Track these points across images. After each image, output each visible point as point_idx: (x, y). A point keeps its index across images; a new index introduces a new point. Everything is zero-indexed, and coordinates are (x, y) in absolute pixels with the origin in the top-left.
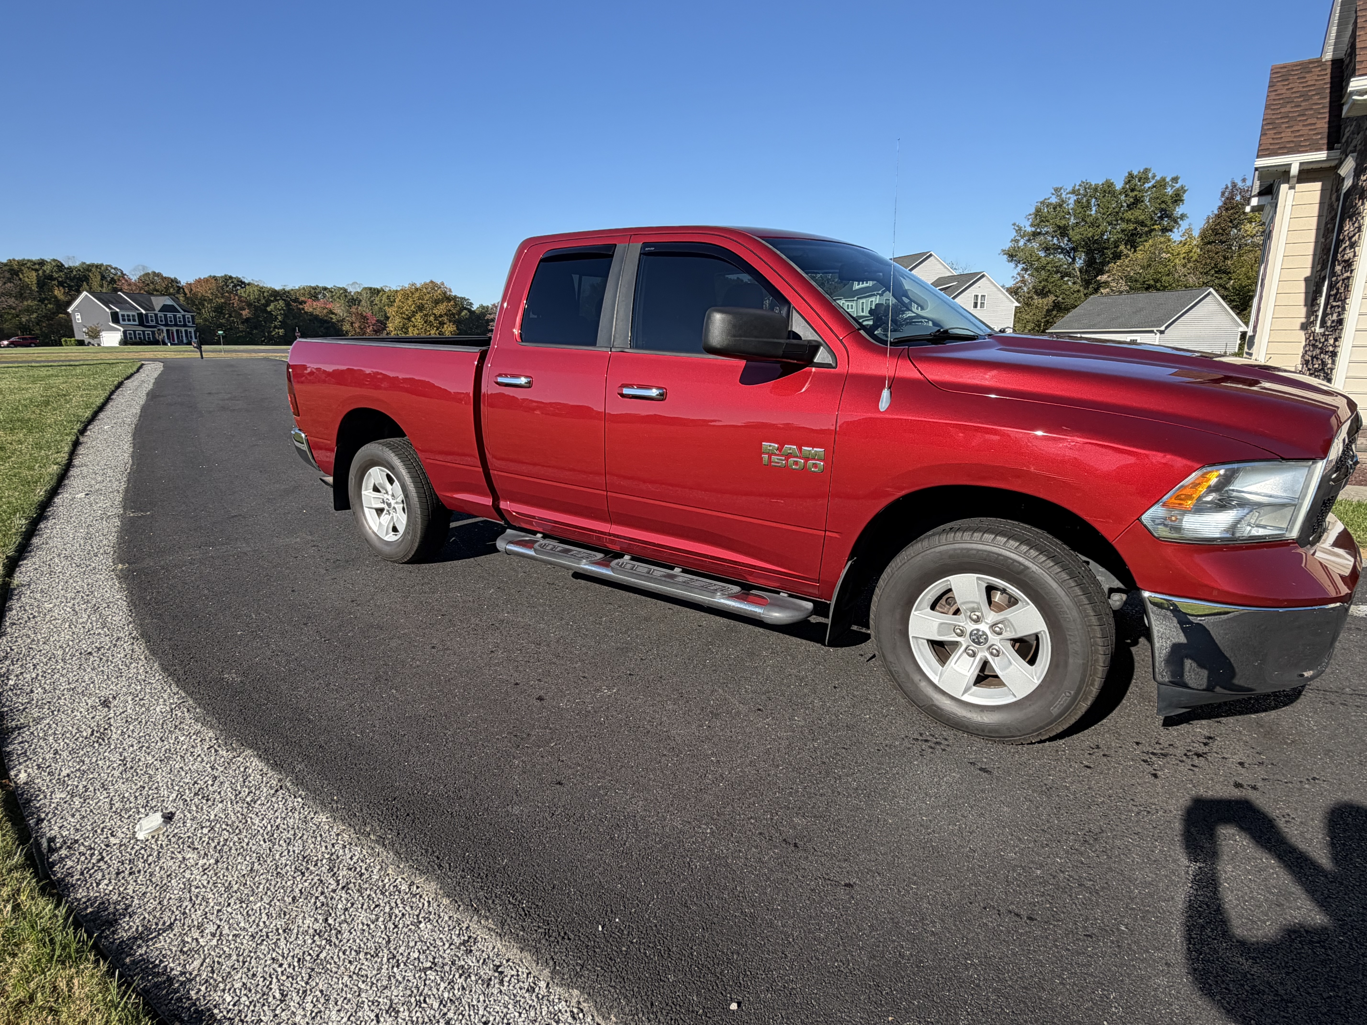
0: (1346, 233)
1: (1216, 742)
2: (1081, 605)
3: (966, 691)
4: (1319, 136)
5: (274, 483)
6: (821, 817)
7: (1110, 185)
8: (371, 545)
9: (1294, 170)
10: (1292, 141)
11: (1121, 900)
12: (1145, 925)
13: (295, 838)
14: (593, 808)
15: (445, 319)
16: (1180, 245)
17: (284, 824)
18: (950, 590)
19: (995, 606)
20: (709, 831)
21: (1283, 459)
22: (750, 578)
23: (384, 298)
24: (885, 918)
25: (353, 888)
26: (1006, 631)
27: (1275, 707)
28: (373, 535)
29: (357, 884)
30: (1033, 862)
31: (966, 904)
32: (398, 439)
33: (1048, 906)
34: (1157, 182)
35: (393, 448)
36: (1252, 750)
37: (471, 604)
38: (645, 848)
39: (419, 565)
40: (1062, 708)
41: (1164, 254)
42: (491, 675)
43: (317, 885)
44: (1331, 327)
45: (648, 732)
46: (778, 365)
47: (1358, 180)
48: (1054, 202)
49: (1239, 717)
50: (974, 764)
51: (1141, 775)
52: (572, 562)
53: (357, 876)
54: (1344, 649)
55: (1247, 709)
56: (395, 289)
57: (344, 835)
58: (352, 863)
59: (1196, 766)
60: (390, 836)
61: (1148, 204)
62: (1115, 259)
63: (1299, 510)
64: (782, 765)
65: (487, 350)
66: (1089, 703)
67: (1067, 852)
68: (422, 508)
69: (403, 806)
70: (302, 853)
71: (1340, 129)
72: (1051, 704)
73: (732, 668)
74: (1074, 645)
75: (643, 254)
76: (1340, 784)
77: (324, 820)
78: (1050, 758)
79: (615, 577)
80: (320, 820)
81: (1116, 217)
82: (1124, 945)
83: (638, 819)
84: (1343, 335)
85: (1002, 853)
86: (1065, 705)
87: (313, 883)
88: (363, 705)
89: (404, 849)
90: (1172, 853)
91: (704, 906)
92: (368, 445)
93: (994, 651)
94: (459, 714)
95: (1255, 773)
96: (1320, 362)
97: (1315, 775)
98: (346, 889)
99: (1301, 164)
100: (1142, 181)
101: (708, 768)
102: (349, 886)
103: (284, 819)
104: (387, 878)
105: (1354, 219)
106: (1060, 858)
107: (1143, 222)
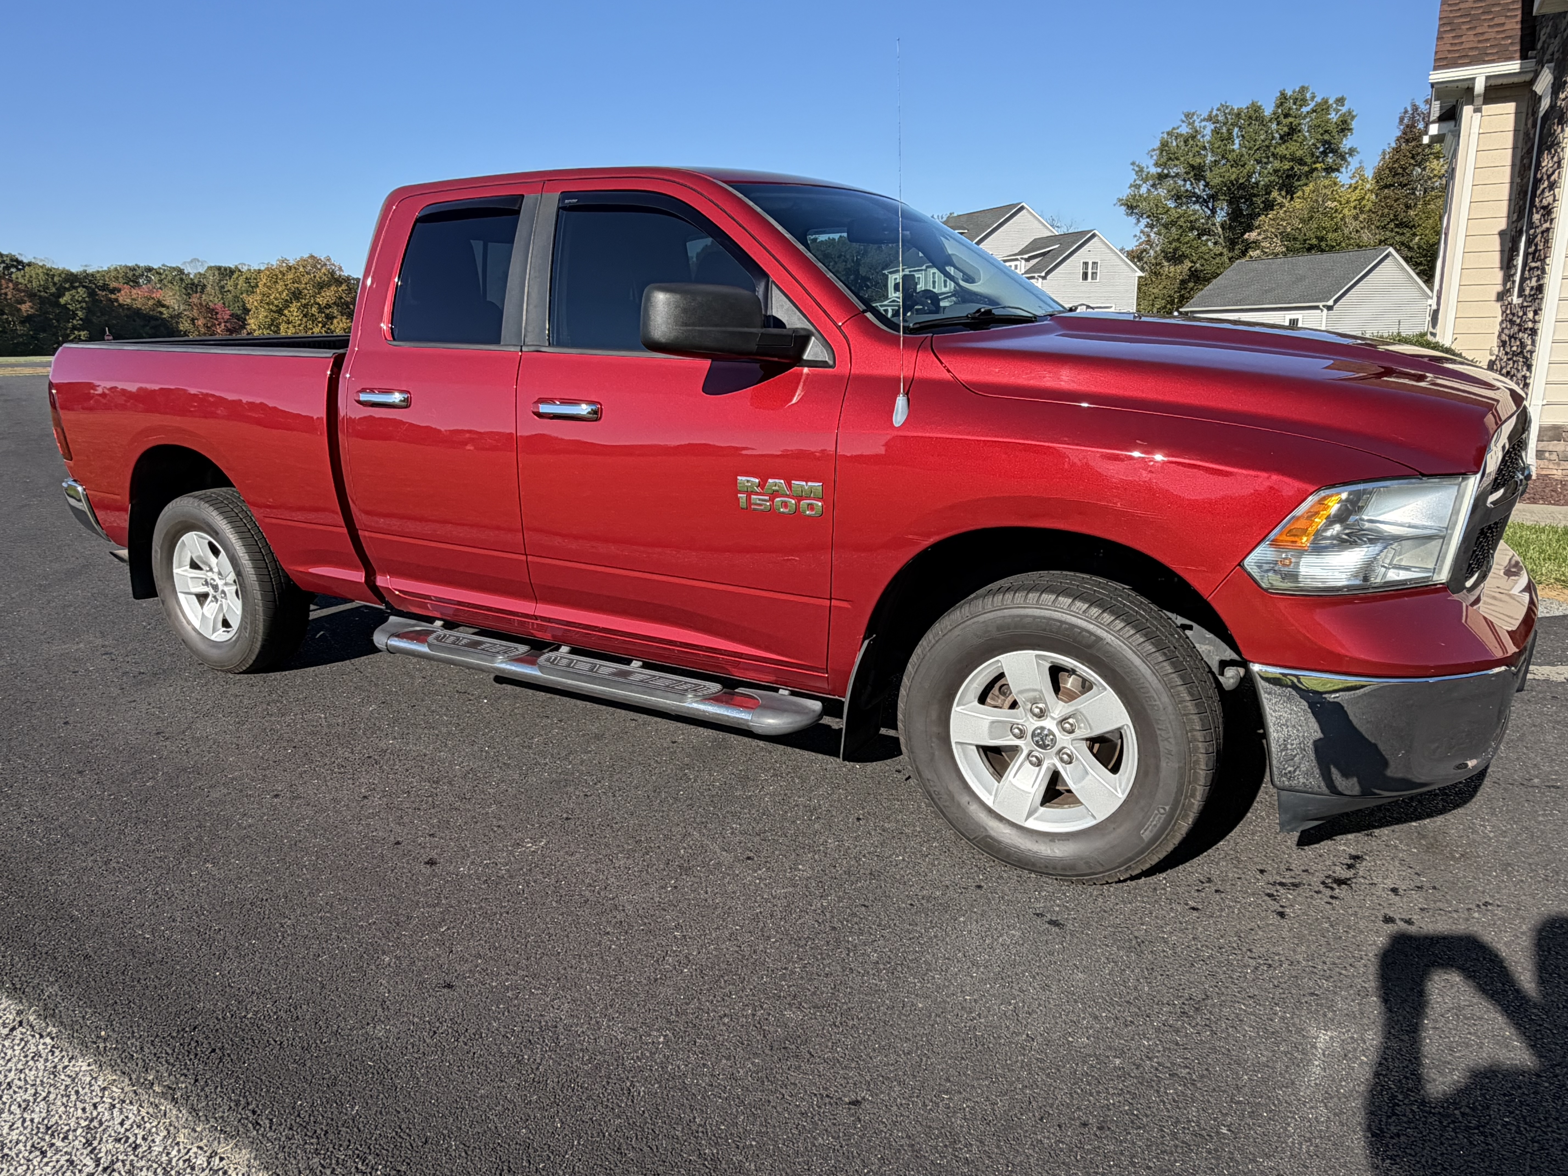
0: (1544, 170)
1: (1364, 863)
2: (1172, 687)
3: (1030, 814)
4: (1510, 41)
5: (51, 561)
6: (823, 1007)
7: (1256, 109)
8: (191, 649)
9: (1480, 86)
10: (1477, 48)
11: (1224, 1091)
12: (1254, 1124)
13: (35, 1100)
14: (496, 1019)
15: (335, 311)
16: (1350, 191)
17: (20, 1079)
18: (1002, 675)
19: (1065, 694)
20: (662, 1039)
21: (1424, 475)
22: (734, 670)
23: (241, 282)
24: (902, 1146)
25: (121, 1169)
26: (1080, 728)
27: (1442, 811)
28: (193, 633)
29: (128, 1163)
30: (1110, 1048)
31: (1015, 1115)
32: (223, 489)
33: (1127, 1108)
34: (1318, 105)
35: (216, 504)
36: (1409, 871)
37: (340, 729)
38: (566, 1073)
39: (265, 675)
40: (1155, 830)
41: (1329, 203)
42: (359, 833)
43: (64, 1169)
44: (1530, 295)
45: (586, 902)
46: (758, 365)
47: (1557, 98)
48: (1184, 132)
49: (1396, 826)
50: (1042, 915)
51: (1263, 914)
52: (482, 660)
53: (129, 1149)
54: (1535, 726)
55: (1406, 815)
56: (257, 268)
57: (114, 1089)
58: (123, 1130)
59: (1336, 898)
60: (183, 1086)
61: (1307, 134)
62: (1266, 210)
63: (1449, 544)
64: (775, 936)
65: (345, 354)
66: (1190, 821)
67: (1158, 1030)
68: (262, 589)
69: (207, 1038)
70: (46, 1122)
71: (1535, 31)
72: (1141, 826)
73: (716, 800)
74: (1166, 743)
75: (562, 208)
76: (1518, 909)
77: (83, 1069)
78: (1145, 899)
79: (545, 679)
80: (77, 1069)
81: (1266, 152)
82: (1224, 1154)
83: (560, 1028)
84: (1543, 307)
85: (1070, 1039)
86: (1158, 825)
87: (58, 1167)
88: (159, 889)
89: (204, 1104)
90: (1297, 1021)
91: (646, 1149)
92: (178, 499)
93: (1065, 757)
94: (306, 892)
95: (1411, 902)
96: (1518, 343)
97: (1488, 899)
98: (109, 1171)
99: (1488, 78)
100: (1298, 103)
101: (669, 948)
102: (115, 1167)
103: (21, 1071)
104: (176, 1148)
105: (1553, 152)
106: (1149, 1039)
107: (1301, 159)
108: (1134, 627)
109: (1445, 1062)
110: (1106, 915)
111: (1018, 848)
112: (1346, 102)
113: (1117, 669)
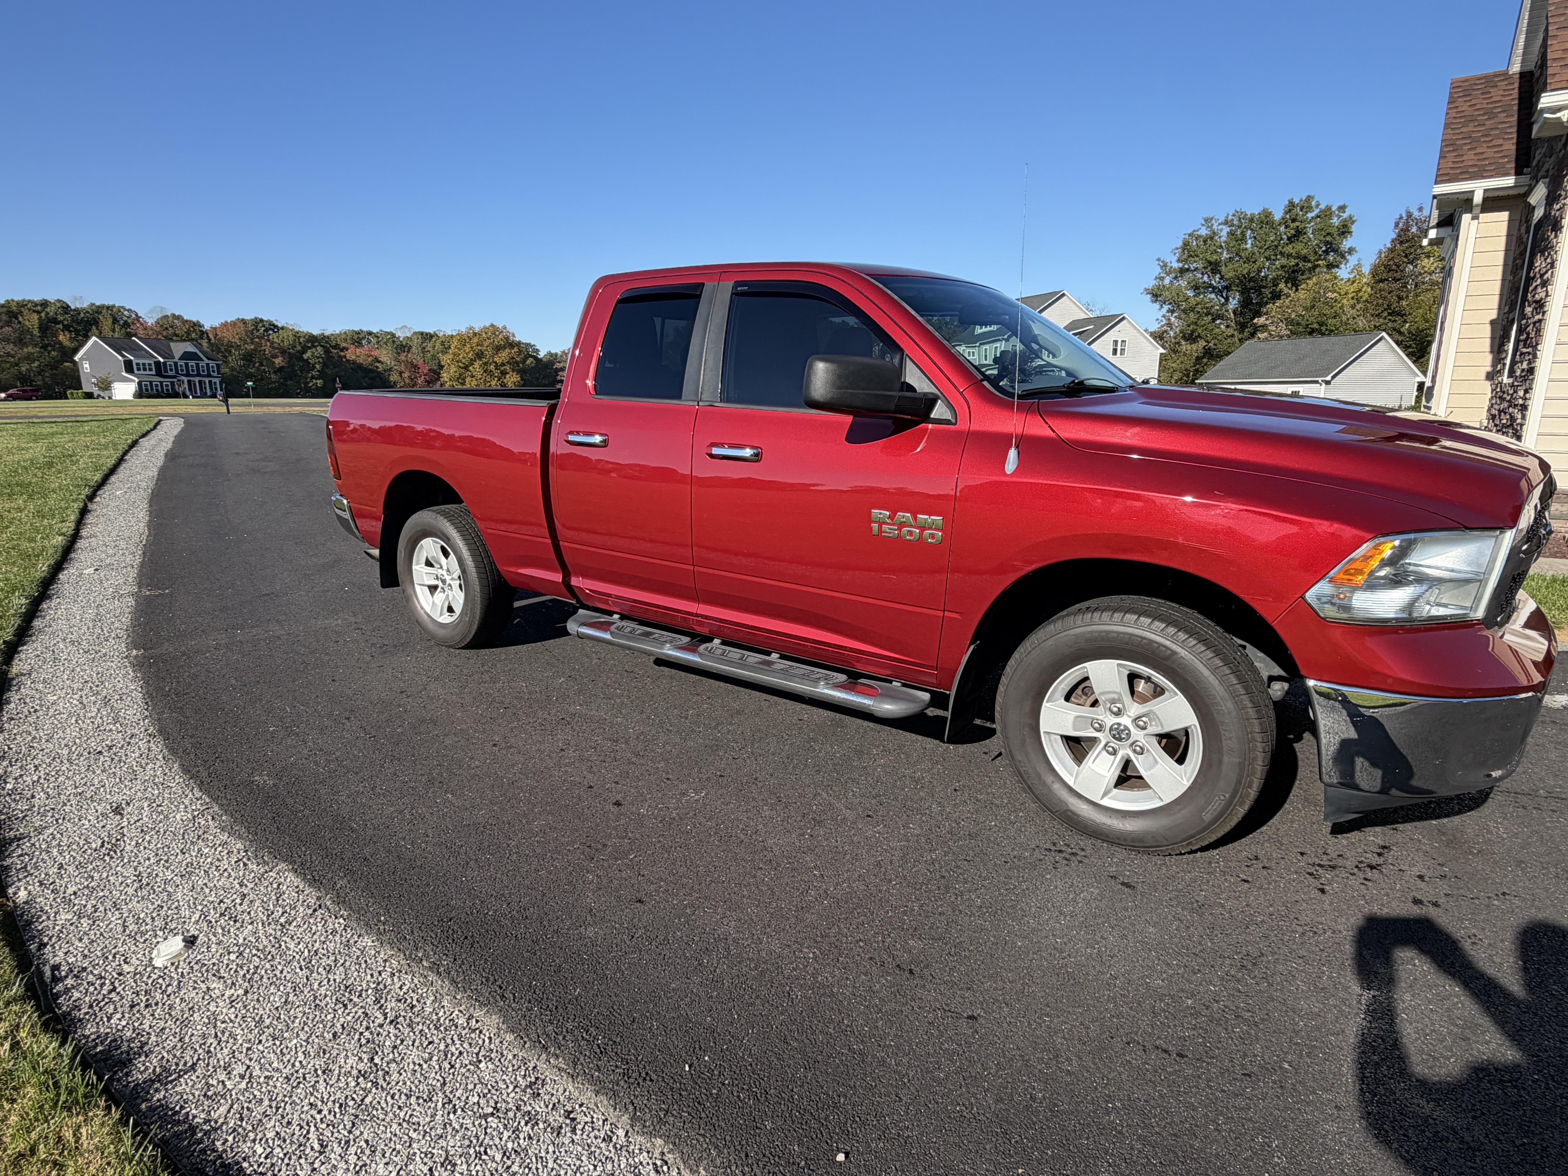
0: (1537, 270)
1: (1392, 852)
2: (1237, 696)
3: (1105, 794)
4: (1506, 160)
5: (311, 557)
6: (940, 939)
7: (1267, 214)
8: (423, 628)
9: (1478, 198)
10: (1476, 165)
11: (1284, 1033)
12: (1312, 1063)
13: (336, 965)
14: (679, 930)
15: (508, 368)
16: (1348, 284)
17: (323, 948)
18: (1087, 679)
19: (1138, 697)
20: (811, 956)
21: (1467, 528)
22: (857, 665)
23: (438, 344)
24: (1014, 1055)
25: (403, 1022)
26: (1151, 725)
27: (1459, 812)
28: (426, 617)
29: (408, 1018)
30: (1183, 990)
31: (1106, 1038)
32: (454, 506)
33: (1200, 1040)
34: (1321, 211)
35: (448, 516)
36: (1433, 861)
37: (538, 695)
38: (738, 976)
39: (477, 651)
40: (1215, 813)
41: (1330, 294)
42: (560, 777)
43: (361, 1019)
44: (1521, 376)
45: (741, 842)
46: (890, 422)
47: (1550, 208)
48: (1204, 234)
49: (1418, 823)
50: (1116, 878)
51: (1306, 890)
52: (654, 647)
53: (408, 1008)
54: (1537, 745)
55: (1427, 814)
56: (450, 334)
57: (393, 961)
58: (402, 993)
59: (1369, 880)
60: (445, 963)
61: (1311, 236)
62: (1273, 299)
63: (1485, 587)
64: (895, 880)
65: (556, 405)
66: (1247, 807)
67: (1222, 979)
68: (481, 585)
69: (460, 927)
70: (345, 982)
71: (1530, 151)
72: (1203, 809)
73: (838, 768)
74: (1229, 741)
75: (735, 294)
76: (1534, 900)
77: (369, 944)
78: (1202, 870)
79: (702, 664)
80: (364, 944)
81: (1275, 250)
82: (1288, 1085)
83: (730, 941)
84: (1534, 386)
85: (1148, 980)
86: (1219, 810)
87: (356, 1017)
88: (414, 811)
89: (462, 978)
90: (1343, 981)
91: (807, 1041)
92: (420, 512)
93: (1138, 748)
94: (524, 821)
95: (1436, 888)
96: (1508, 417)
97: (1505, 890)
98: (394, 1023)
99: (1485, 191)
100: (1304, 210)
101: (811, 883)
102: (399, 1020)
103: (324, 942)
104: (442, 1010)
105: (1546, 254)
106: (1214, 986)
107: (1306, 257)
108: (1204, 645)
109: (1477, 1024)
110: (1169, 881)
111: (1092, 820)
112: (1347, 210)
113: (1189, 679)
